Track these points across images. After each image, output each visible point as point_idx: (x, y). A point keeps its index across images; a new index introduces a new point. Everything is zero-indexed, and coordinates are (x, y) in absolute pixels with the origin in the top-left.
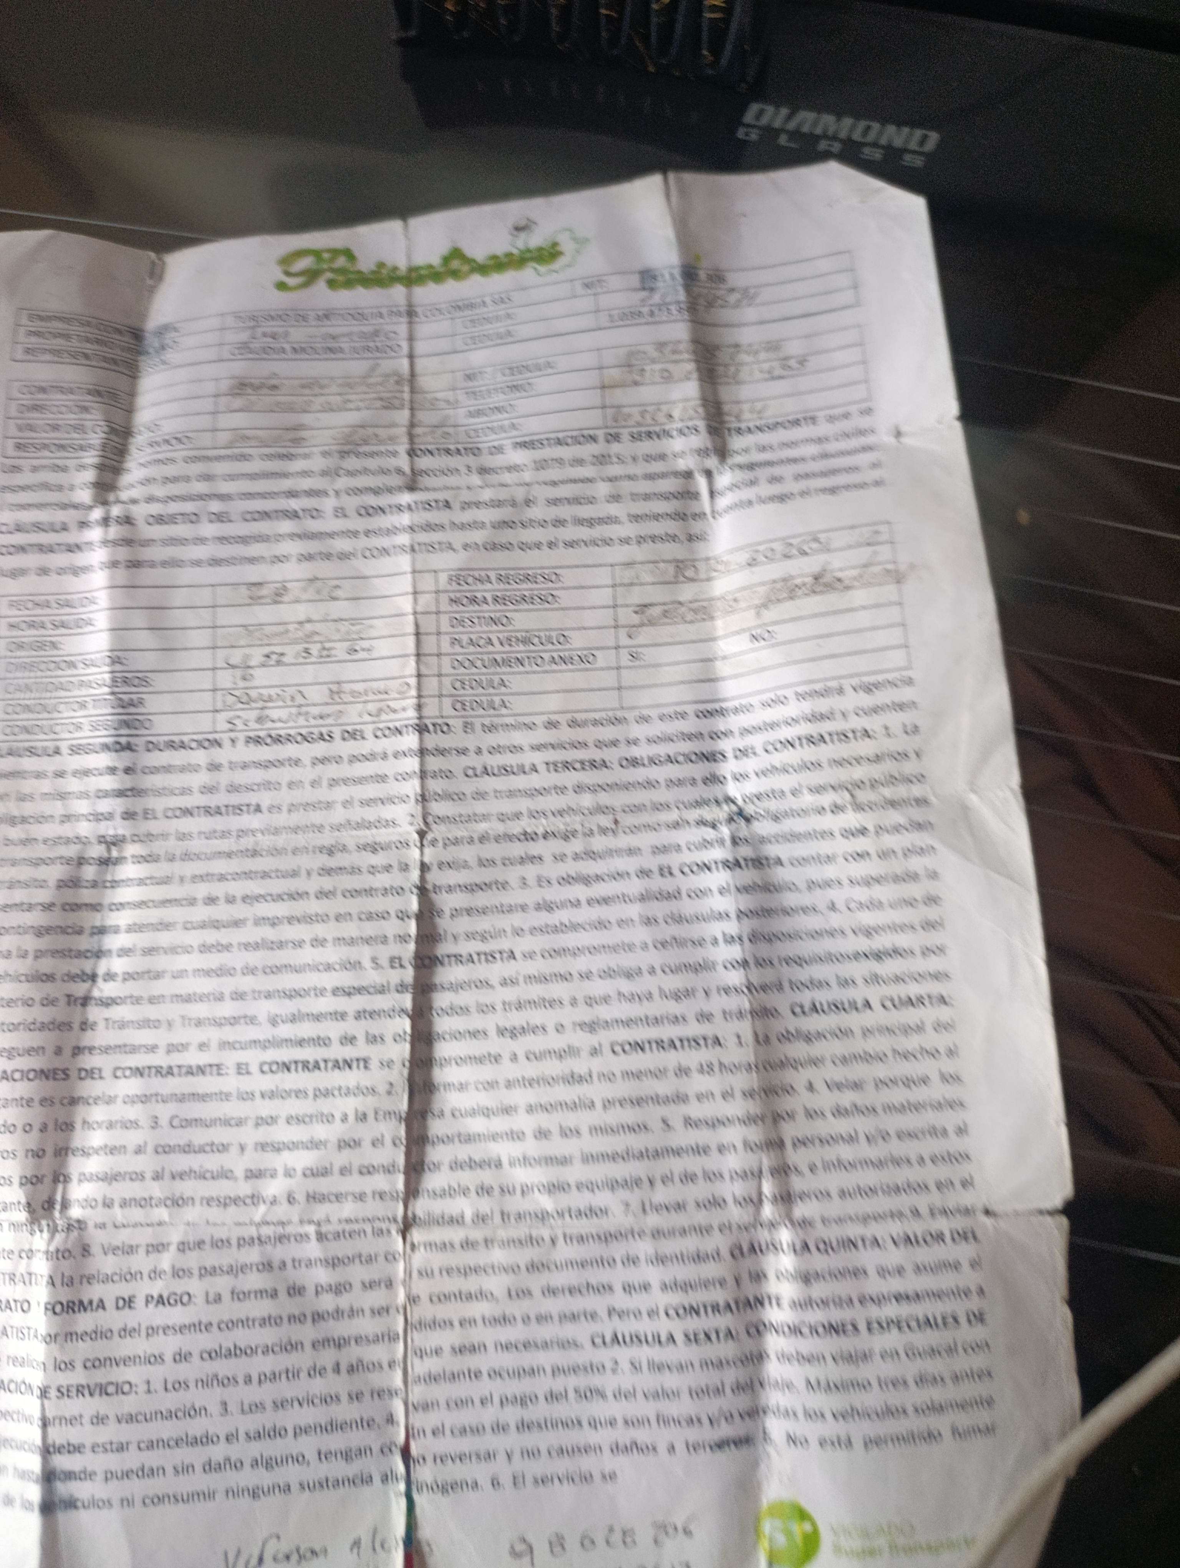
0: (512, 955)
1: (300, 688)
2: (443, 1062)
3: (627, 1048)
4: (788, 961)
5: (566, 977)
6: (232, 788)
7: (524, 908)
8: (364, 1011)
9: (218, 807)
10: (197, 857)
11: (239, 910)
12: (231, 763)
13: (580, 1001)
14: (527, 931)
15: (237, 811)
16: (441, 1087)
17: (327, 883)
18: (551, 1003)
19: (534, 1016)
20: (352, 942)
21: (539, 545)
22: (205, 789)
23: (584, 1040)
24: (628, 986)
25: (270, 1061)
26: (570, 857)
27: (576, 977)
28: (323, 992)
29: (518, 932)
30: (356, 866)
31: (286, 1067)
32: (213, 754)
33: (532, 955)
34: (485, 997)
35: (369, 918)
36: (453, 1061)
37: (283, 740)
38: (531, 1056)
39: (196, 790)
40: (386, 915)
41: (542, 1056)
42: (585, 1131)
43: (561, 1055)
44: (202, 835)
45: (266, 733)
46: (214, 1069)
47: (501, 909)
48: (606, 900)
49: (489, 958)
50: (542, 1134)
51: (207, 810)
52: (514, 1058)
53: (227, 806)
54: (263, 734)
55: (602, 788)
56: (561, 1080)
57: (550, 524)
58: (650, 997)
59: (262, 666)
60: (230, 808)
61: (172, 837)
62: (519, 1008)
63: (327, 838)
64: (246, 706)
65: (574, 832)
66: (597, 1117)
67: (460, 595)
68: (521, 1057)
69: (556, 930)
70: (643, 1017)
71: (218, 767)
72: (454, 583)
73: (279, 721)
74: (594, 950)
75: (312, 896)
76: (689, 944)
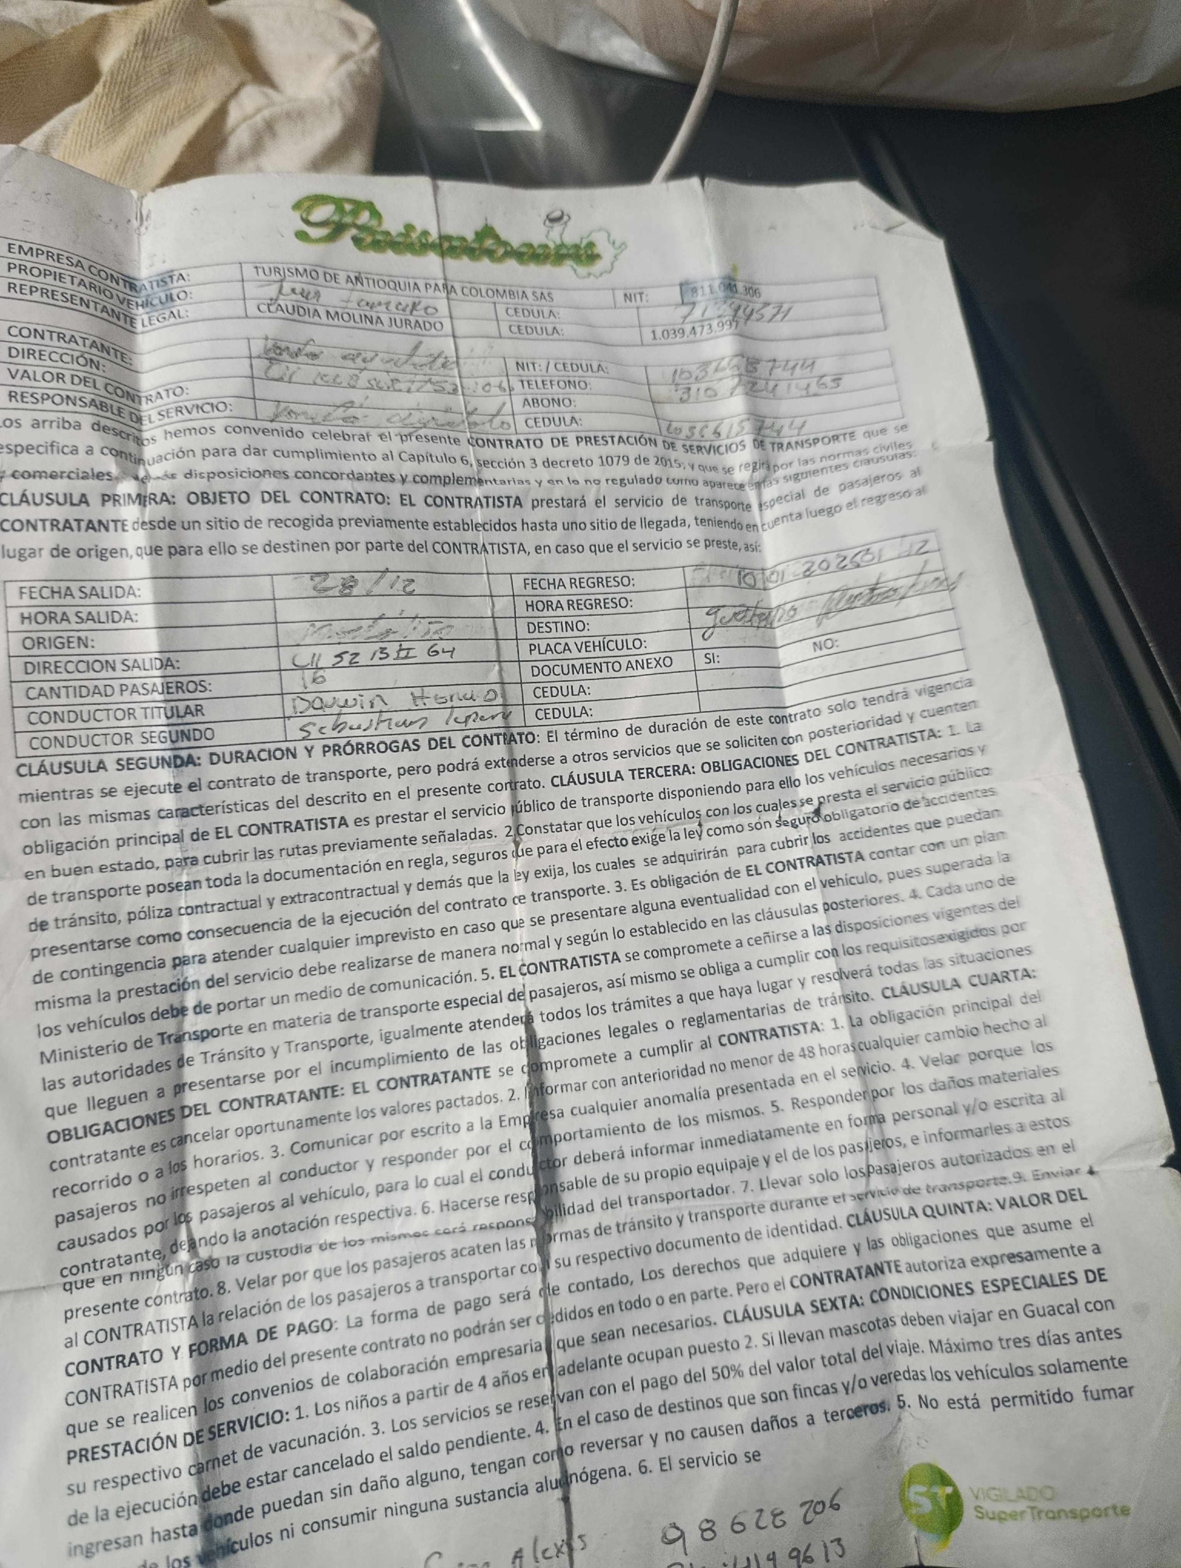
0: (616, 958)
1: (379, 692)
2: (558, 1065)
3: (733, 1039)
4: (876, 948)
5: (670, 976)
6: (313, 801)
7: (622, 910)
8: (479, 1022)
9: (298, 822)
10: (283, 876)
11: (339, 930)
12: (308, 774)
13: (686, 998)
14: (627, 933)
15: (320, 825)
16: (559, 1089)
17: (429, 897)
18: (660, 1001)
19: (646, 1015)
20: (460, 955)
21: (609, 547)
22: (282, 804)
23: (693, 1035)
24: (727, 982)
25: (387, 1078)
26: (660, 861)
27: (679, 976)
28: (435, 1006)
29: (619, 934)
30: (455, 878)
31: (405, 1082)
32: (288, 765)
33: (635, 956)
34: (593, 998)
35: (475, 930)
36: (568, 1063)
37: (365, 749)
38: (645, 1053)
39: (272, 805)
40: (491, 927)
41: (654, 1053)
42: (702, 1120)
43: (673, 1051)
44: (284, 852)
45: (345, 741)
46: (329, 1091)
47: (599, 912)
48: (699, 901)
49: (594, 962)
50: (661, 1125)
51: (287, 826)
52: (629, 1056)
53: (309, 821)
54: (342, 742)
55: (686, 793)
56: (675, 1073)
57: (619, 526)
58: (749, 991)
59: (334, 667)
60: (313, 823)
61: (250, 856)
62: (629, 1008)
63: (421, 851)
64: (320, 712)
65: (662, 837)
66: (713, 1105)
67: (535, 599)
68: (636, 1055)
69: (654, 931)
70: (745, 1009)
71: (295, 779)
72: (529, 587)
73: (359, 728)
74: (693, 949)
75: (414, 911)
76: (781, 938)
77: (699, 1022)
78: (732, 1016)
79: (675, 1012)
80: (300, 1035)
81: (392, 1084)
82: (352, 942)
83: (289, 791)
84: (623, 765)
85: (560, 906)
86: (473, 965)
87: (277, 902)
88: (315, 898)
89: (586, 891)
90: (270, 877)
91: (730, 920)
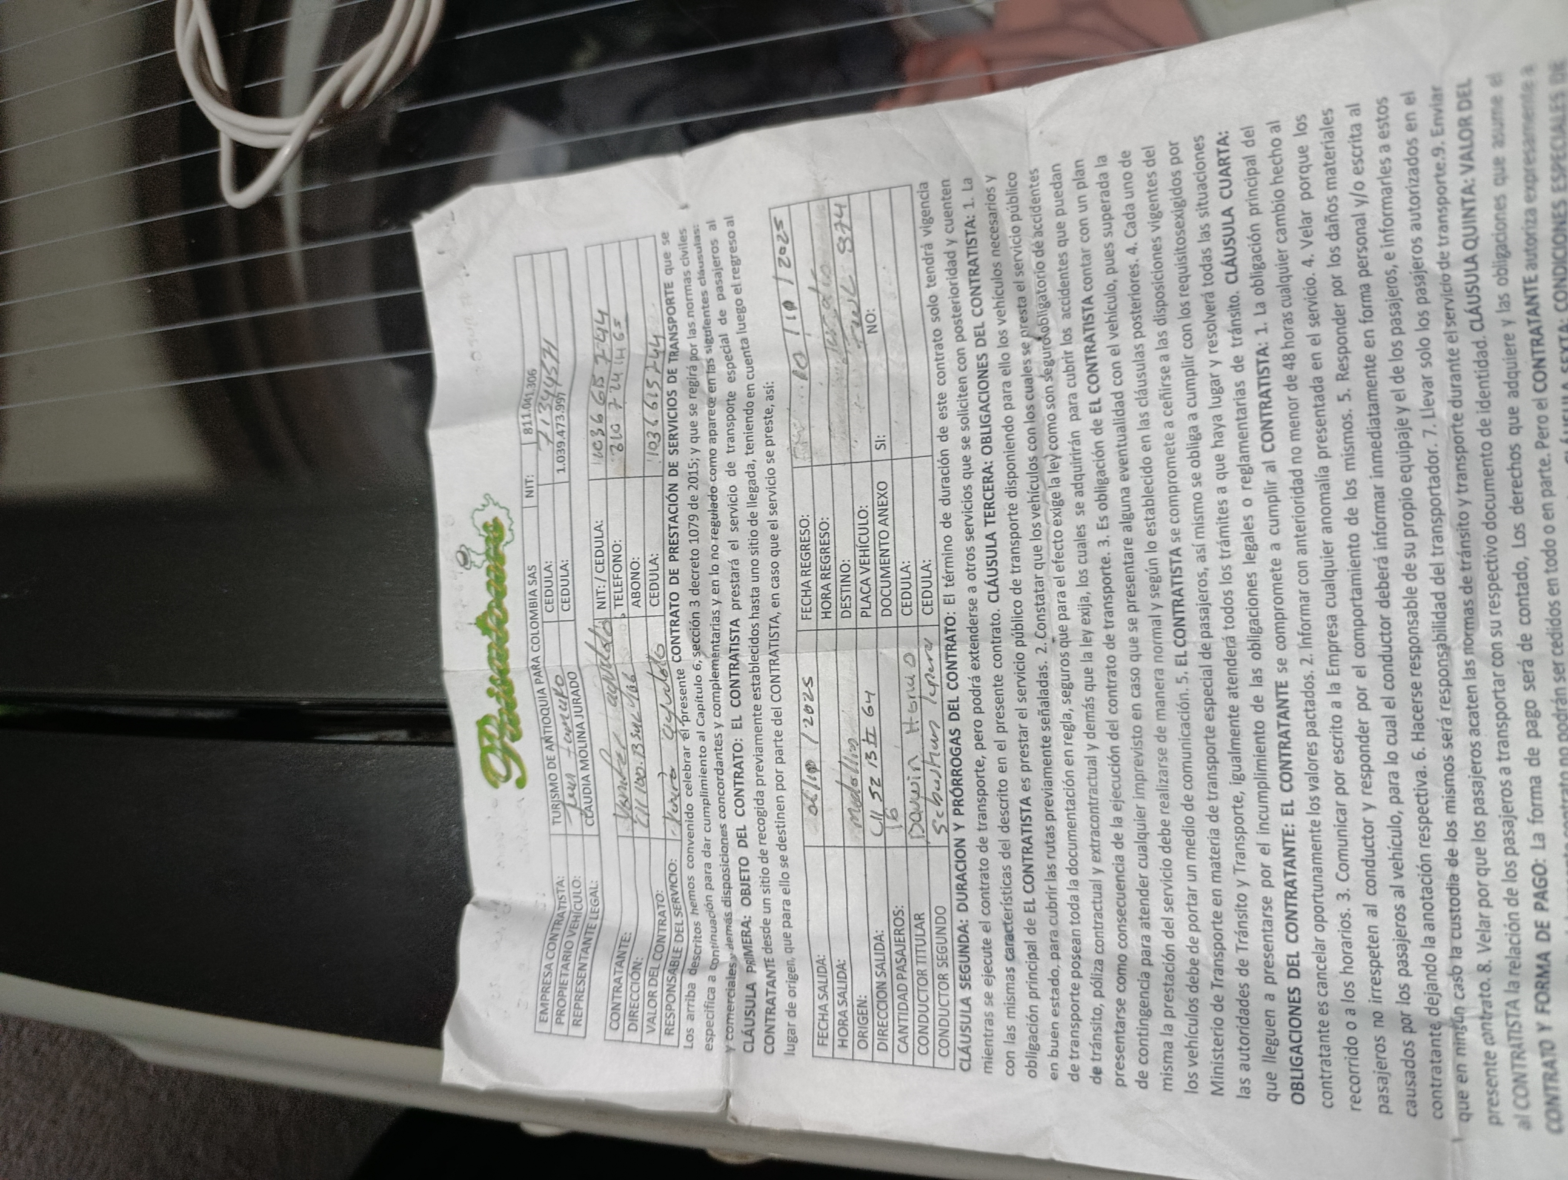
0: (1176, 552)
1: (906, 761)
2: (1280, 616)
3: (1267, 437)
4: (1184, 288)
5: (1198, 499)
6: (1005, 826)
7: (1128, 542)
8: (1229, 689)
9: (1023, 841)
10: (1074, 858)
11: (1129, 813)
12: (980, 829)
13: (1222, 484)
14: (1152, 539)
15: (1027, 822)
16: (1305, 618)
17: (1102, 729)
18: (1223, 511)
19: (1236, 528)
20: (1161, 702)
21: (774, 538)
22: (1006, 854)
23: (1260, 478)
24: (1208, 440)
25: (1279, 782)
26: (1079, 499)
27: (1198, 489)
28: (1211, 730)
29: (1152, 547)
30: (1085, 703)
31: (1285, 766)
32: (971, 846)
33: (1176, 533)
34: (1215, 576)
35: (1137, 687)
36: (1278, 606)
37: (958, 778)
38: (1275, 530)
39: (1006, 863)
40: (1135, 672)
41: (1275, 519)
42: (1350, 475)
43: (1274, 500)
44: (1051, 855)
45: (950, 795)
46: (1288, 838)
47: (1129, 564)
48: (1124, 463)
49: (1178, 573)
50: (1353, 517)
51: (1026, 851)
52: (1276, 546)
53: (1023, 831)
54: (951, 798)
55: (1011, 471)
56: (1298, 500)
57: (755, 528)
58: (1218, 417)
59: (882, 800)
60: (1025, 828)
61: (1053, 885)
62: (1227, 543)
63: (1057, 732)
64: (923, 815)
65: (1056, 496)
66: (1336, 464)
67: (820, 610)
68: (1275, 539)
69: (1151, 511)
70: (1237, 423)
71: (983, 841)
72: (809, 615)
73: (938, 782)
74: (1172, 473)
75: (1115, 743)
76: (1167, 382)
77: (1247, 472)
78: (1243, 437)
79: (1236, 495)
80: (1228, 859)
81: (1286, 777)
82: (1141, 803)
83: (995, 848)
84: (980, 531)
85: (1120, 602)
86: (1172, 693)
87: (1098, 866)
88: (1096, 832)
89: (1106, 576)
90: (1073, 869)
91: (1145, 433)
